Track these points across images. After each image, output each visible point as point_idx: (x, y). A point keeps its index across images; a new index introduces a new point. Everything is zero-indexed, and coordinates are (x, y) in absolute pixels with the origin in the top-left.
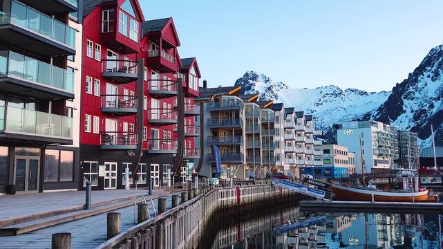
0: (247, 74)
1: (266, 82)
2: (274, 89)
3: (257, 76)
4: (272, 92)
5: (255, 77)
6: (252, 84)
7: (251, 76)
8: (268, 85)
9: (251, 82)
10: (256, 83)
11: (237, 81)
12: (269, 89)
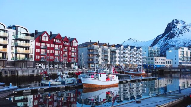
0: (173, 21)
1: (183, 24)
2: (187, 27)
3: (179, 21)
4: (186, 29)
5: (177, 22)
6: (176, 25)
7: (175, 21)
8: (184, 25)
9: (175, 24)
10: (178, 25)
11: (168, 24)
12: (185, 27)
